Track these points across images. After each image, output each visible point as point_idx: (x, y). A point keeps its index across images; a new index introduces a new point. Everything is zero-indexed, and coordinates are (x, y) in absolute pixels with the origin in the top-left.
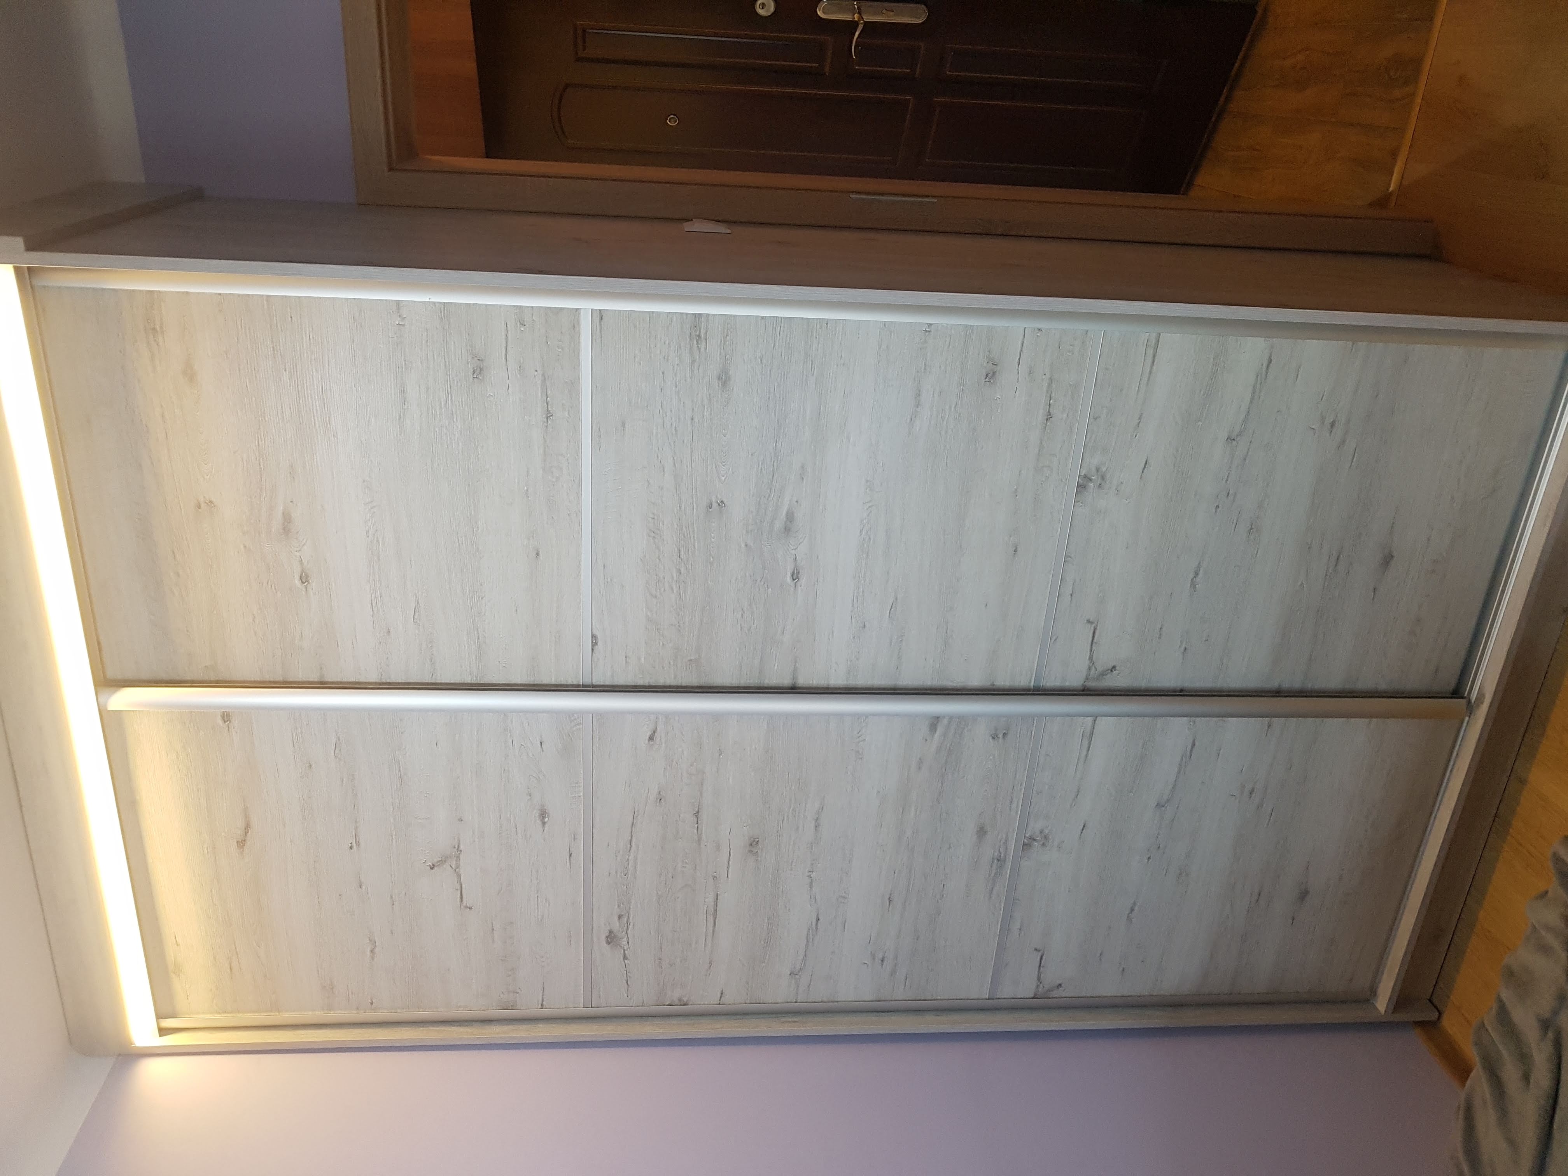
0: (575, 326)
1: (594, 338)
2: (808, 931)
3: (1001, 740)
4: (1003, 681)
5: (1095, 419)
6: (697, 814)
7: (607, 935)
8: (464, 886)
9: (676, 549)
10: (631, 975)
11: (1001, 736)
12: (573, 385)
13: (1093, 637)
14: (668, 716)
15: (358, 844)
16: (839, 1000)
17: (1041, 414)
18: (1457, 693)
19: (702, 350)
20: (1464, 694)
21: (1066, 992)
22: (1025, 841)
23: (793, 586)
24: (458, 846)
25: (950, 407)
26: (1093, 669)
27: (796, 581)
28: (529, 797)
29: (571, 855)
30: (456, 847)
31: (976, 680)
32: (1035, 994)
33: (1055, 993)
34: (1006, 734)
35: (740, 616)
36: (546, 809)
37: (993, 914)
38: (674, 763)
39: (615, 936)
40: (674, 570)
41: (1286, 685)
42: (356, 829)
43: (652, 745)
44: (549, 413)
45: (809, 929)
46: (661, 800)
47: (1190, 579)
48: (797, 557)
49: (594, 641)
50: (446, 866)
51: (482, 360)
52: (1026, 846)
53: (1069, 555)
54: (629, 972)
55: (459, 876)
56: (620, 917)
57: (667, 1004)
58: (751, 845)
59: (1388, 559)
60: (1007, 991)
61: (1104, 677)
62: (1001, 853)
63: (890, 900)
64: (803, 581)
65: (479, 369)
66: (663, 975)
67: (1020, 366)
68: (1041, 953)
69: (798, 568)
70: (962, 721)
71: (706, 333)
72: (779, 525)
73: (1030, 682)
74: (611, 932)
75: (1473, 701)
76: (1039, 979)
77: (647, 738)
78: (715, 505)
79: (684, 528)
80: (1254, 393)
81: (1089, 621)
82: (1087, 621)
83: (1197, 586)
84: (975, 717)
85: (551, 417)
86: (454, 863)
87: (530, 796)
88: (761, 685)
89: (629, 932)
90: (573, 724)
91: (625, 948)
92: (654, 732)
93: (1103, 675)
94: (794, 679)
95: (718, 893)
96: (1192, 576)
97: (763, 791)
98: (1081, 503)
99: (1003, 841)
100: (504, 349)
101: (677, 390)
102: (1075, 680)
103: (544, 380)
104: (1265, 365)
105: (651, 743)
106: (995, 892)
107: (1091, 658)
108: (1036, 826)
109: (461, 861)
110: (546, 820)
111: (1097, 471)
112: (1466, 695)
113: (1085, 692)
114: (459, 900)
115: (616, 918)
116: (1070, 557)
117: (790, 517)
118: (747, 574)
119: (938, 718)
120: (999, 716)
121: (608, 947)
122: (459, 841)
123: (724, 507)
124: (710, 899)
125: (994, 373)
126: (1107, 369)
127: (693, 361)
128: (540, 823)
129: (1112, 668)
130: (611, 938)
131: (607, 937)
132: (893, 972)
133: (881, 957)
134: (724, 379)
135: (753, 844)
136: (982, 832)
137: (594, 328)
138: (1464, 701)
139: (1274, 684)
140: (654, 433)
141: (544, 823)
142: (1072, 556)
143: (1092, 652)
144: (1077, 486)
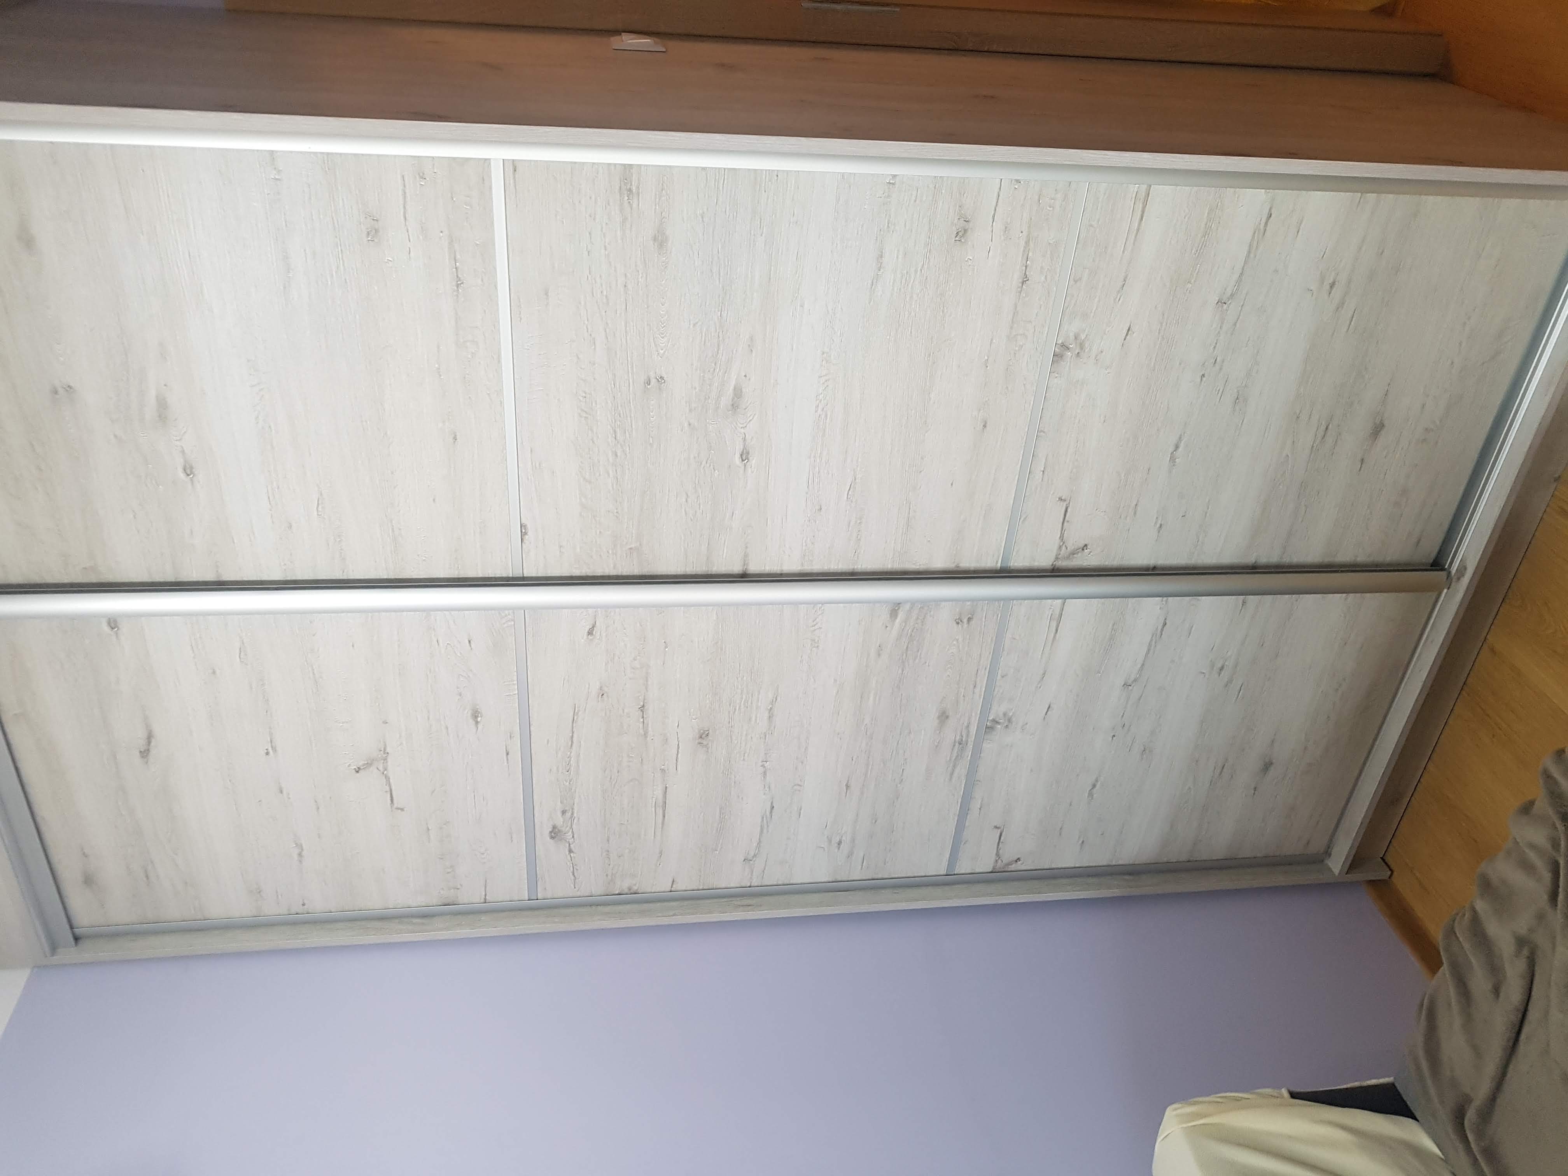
0: (484, 178)
1: (507, 192)
2: (763, 820)
3: (965, 626)
4: (968, 562)
5: (1076, 282)
6: (642, 708)
7: (550, 830)
8: (393, 788)
9: (611, 431)
10: (578, 868)
11: (965, 621)
12: (486, 249)
13: (1065, 515)
14: (607, 608)
15: (274, 749)
16: (794, 882)
17: (1017, 277)
18: (1437, 564)
19: (635, 206)
20: (1445, 566)
21: (1025, 865)
22: (988, 724)
23: (743, 467)
24: (385, 749)
25: (916, 271)
26: (1064, 547)
27: (746, 462)
28: (459, 697)
29: (508, 754)
30: (382, 749)
31: (939, 564)
32: (994, 868)
33: (1013, 867)
34: (971, 618)
35: (684, 500)
36: (478, 709)
37: (954, 795)
38: (616, 658)
39: (560, 831)
40: (610, 454)
41: (1263, 560)
42: (271, 734)
43: (591, 640)
44: (460, 280)
45: (763, 818)
46: (603, 695)
47: (1170, 453)
48: (747, 436)
49: (524, 531)
50: (373, 769)
51: (377, 220)
52: (990, 729)
53: (1043, 429)
54: (576, 865)
55: (387, 778)
56: (564, 812)
57: (617, 892)
58: (701, 737)
59: (1378, 429)
60: (964, 867)
61: (1075, 556)
62: (962, 737)
63: (847, 786)
64: (753, 462)
65: (374, 231)
66: (611, 866)
67: (994, 223)
68: (1000, 830)
69: (747, 448)
70: (925, 605)
71: (638, 187)
72: (726, 400)
73: (997, 562)
74: (554, 827)
75: (1453, 574)
76: (998, 854)
77: (587, 631)
78: (653, 381)
79: (620, 408)
80: (1249, 252)
81: (1061, 499)
82: (1059, 498)
83: (1177, 460)
84: (938, 602)
85: (462, 285)
86: (382, 766)
87: (460, 695)
88: (709, 573)
89: (574, 826)
90: (504, 621)
91: (571, 843)
92: (593, 627)
93: (1074, 554)
94: (744, 565)
95: (667, 785)
96: (1171, 449)
97: (712, 683)
98: (1057, 374)
99: (966, 724)
100: (402, 207)
101: (607, 253)
102: (1044, 561)
103: (451, 243)
104: (1264, 220)
105: (590, 637)
106: (956, 774)
107: (1062, 537)
108: (998, 710)
109: (389, 763)
110: (479, 719)
111: (1076, 338)
112: (1446, 567)
113: (1055, 573)
114: (389, 801)
115: (559, 814)
116: (1044, 432)
117: (738, 393)
118: (692, 456)
119: (899, 604)
120: (964, 600)
121: (552, 841)
122: (385, 745)
123: (664, 382)
124: (659, 793)
125: (965, 231)
126: (1091, 226)
127: (625, 220)
128: (474, 722)
129: (1085, 546)
130: (555, 833)
131: (551, 832)
132: (850, 855)
133: (838, 840)
134: (660, 240)
135: (703, 735)
136: (943, 717)
137: (507, 182)
138: (1443, 574)
139: (1250, 560)
140: (583, 303)
141: (477, 723)
142: (1046, 430)
143: (1064, 530)
144: (1053, 355)
